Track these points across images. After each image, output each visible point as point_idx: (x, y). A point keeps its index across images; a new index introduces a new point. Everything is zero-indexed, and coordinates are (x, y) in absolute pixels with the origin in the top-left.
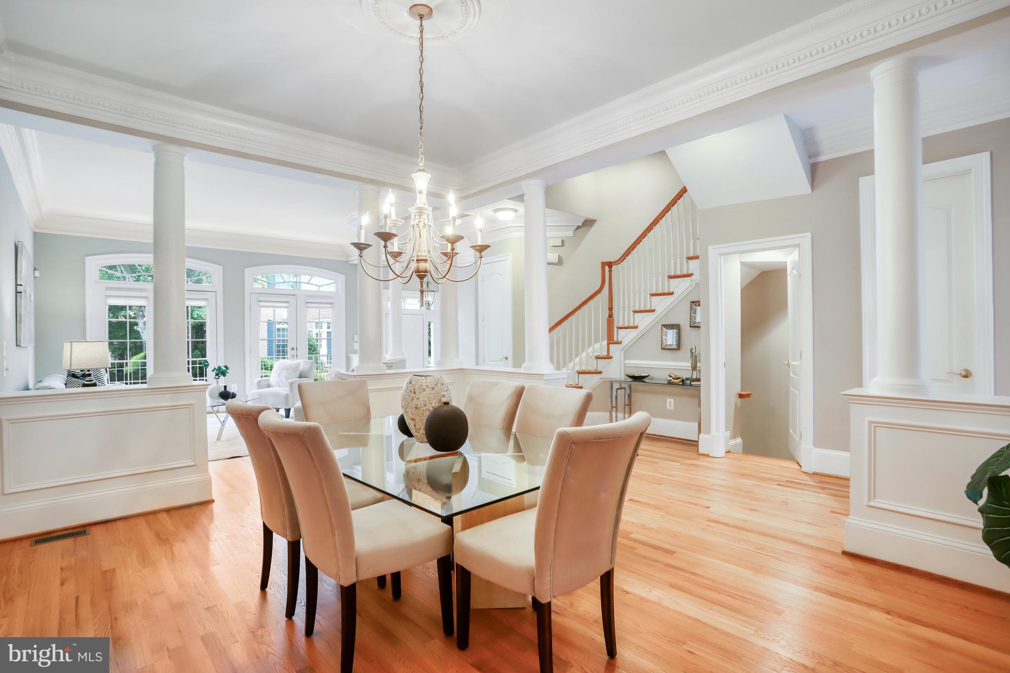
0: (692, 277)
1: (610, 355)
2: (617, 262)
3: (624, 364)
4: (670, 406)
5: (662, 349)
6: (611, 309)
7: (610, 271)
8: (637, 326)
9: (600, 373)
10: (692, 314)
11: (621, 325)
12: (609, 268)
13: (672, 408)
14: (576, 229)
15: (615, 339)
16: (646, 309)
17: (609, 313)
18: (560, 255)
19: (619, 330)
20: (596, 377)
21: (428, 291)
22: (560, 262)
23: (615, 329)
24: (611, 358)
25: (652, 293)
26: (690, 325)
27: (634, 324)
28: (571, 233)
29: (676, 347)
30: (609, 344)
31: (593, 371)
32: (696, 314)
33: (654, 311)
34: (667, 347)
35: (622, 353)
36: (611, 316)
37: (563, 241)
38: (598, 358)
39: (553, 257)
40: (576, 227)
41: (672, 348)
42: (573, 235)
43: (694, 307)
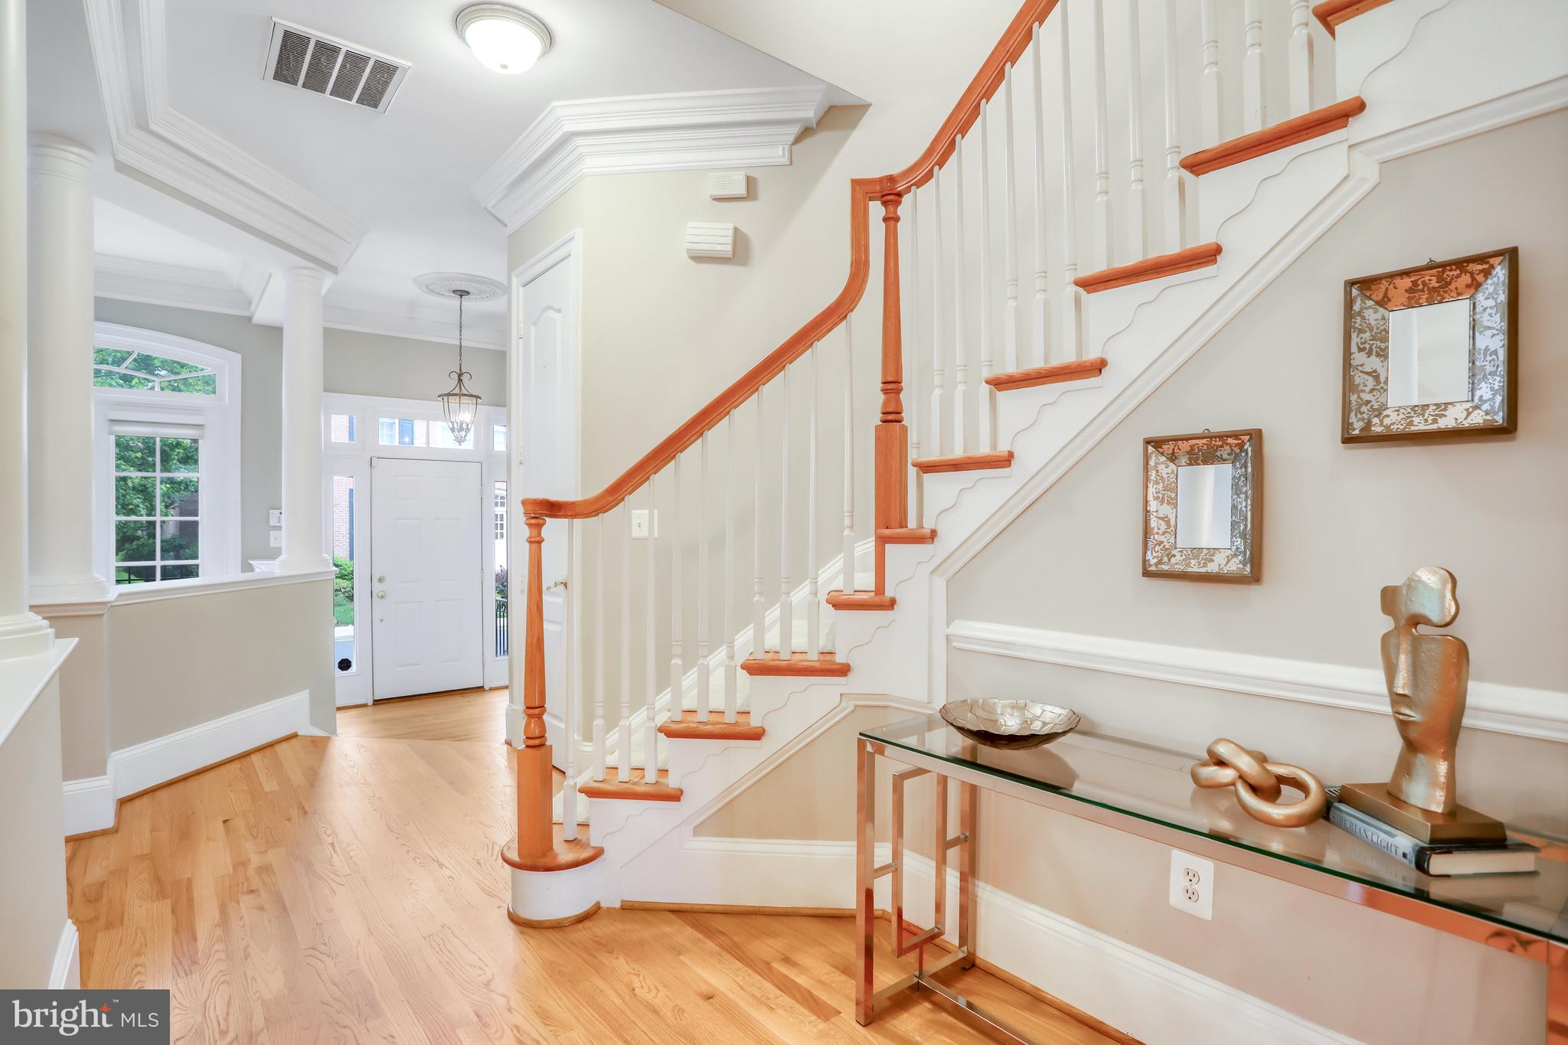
0: (1358, 128)
1: (889, 593)
2: (923, 172)
3: (948, 639)
4: (1191, 895)
5: (1146, 573)
6: (892, 386)
7: (891, 220)
8: (1011, 455)
9: (843, 670)
10: (1358, 358)
11: (934, 455)
12: (885, 204)
13: (1204, 909)
14: (798, 139)
15: (912, 523)
16: (1056, 362)
17: (886, 403)
18: (743, 228)
19: (927, 477)
20: (824, 693)
21: (461, 395)
22: (740, 252)
23: (912, 472)
24: (891, 604)
25: (1088, 271)
26: (1346, 425)
27: (994, 445)
28: (778, 154)
29: (1234, 566)
30: (882, 541)
31: (813, 658)
32: (1383, 354)
33: (1097, 368)
34: (1177, 564)
35: (940, 584)
36: (892, 416)
37: (751, 182)
38: (840, 604)
39: (716, 235)
40: (796, 130)
41: (1213, 568)
42: (786, 160)
43: (1373, 315)
